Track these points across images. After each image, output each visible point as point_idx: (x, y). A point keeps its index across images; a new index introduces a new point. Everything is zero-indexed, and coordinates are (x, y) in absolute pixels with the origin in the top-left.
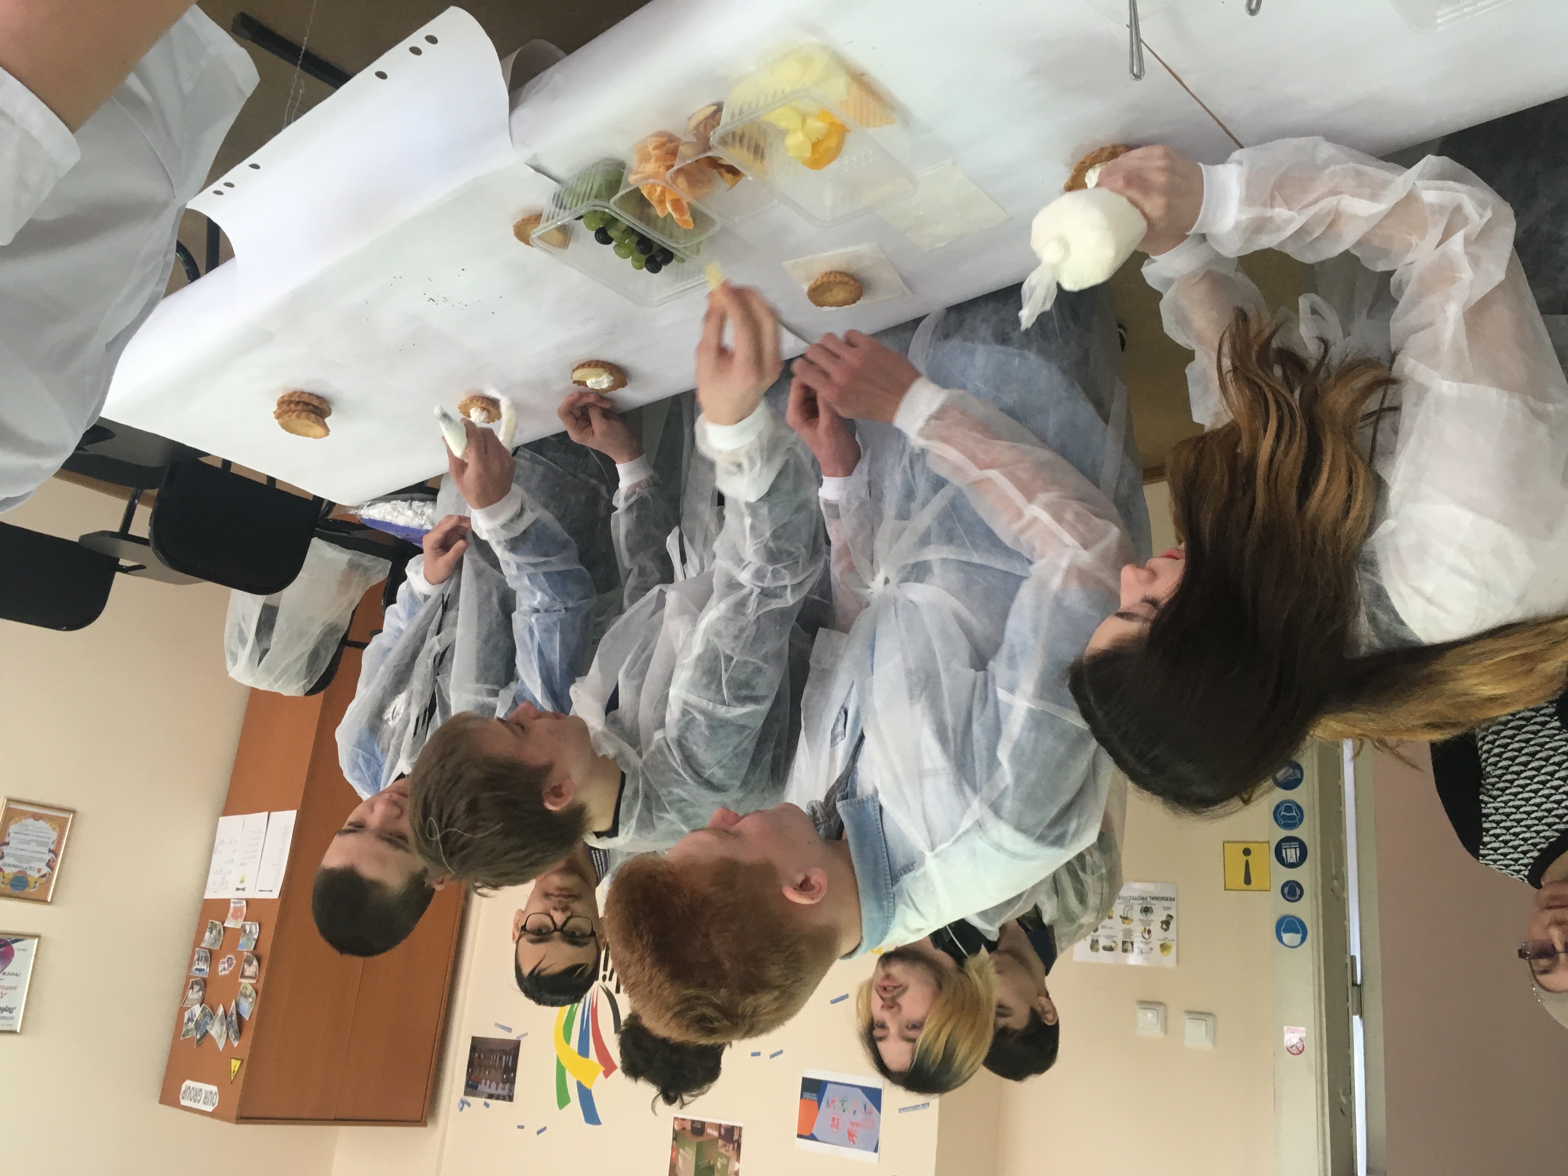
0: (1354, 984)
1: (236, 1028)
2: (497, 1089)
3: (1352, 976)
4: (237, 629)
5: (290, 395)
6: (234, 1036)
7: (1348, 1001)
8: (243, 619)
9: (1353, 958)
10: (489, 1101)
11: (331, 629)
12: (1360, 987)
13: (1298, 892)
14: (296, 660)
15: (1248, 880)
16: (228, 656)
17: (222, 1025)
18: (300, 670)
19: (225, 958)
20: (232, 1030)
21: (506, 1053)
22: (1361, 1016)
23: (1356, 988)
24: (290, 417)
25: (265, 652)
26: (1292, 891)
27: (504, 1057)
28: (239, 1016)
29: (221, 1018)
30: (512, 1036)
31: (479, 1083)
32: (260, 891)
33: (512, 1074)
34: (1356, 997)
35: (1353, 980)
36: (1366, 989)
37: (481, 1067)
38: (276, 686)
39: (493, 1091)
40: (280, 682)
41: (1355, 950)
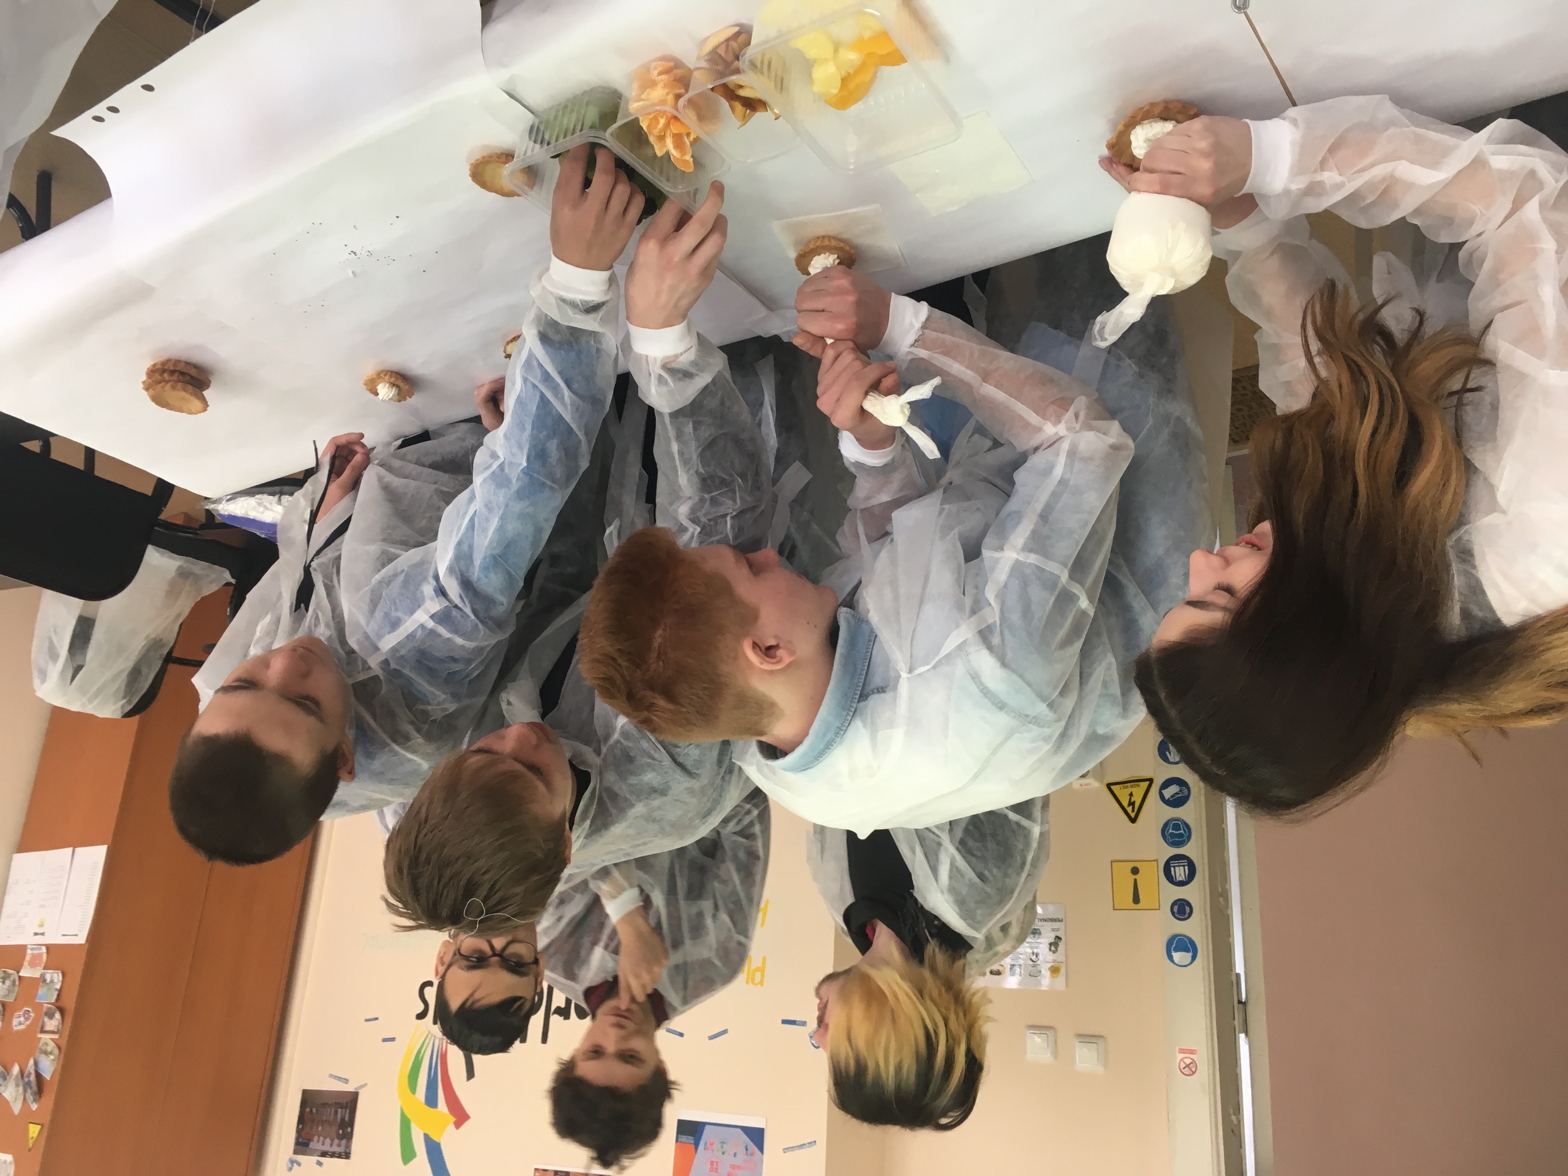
0: (1240, 1002)
1: (35, 1088)
2: (331, 1145)
3: (1238, 993)
4: (47, 645)
5: (164, 363)
6: (32, 1098)
7: (1234, 1019)
8: (55, 631)
9: (1238, 975)
10: (322, 1159)
11: (155, 644)
12: (1244, 1004)
13: (1188, 909)
14: (114, 679)
15: (1136, 899)
16: (35, 674)
17: (17, 1085)
18: (118, 689)
19: (20, 1010)
20: (29, 1091)
21: (342, 1106)
22: (1247, 1035)
23: (1241, 1005)
24: (163, 387)
25: (78, 669)
26: (1182, 909)
27: (340, 1110)
28: (39, 1076)
29: (16, 1079)
30: (350, 1088)
31: (310, 1140)
32: (64, 935)
33: (349, 1130)
34: (1242, 1014)
35: (1238, 997)
36: (1250, 1008)
37: (313, 1121)
38: (91, 706)
39: (327, 1148)
40: (96, 702)
41: (1240, 967)
